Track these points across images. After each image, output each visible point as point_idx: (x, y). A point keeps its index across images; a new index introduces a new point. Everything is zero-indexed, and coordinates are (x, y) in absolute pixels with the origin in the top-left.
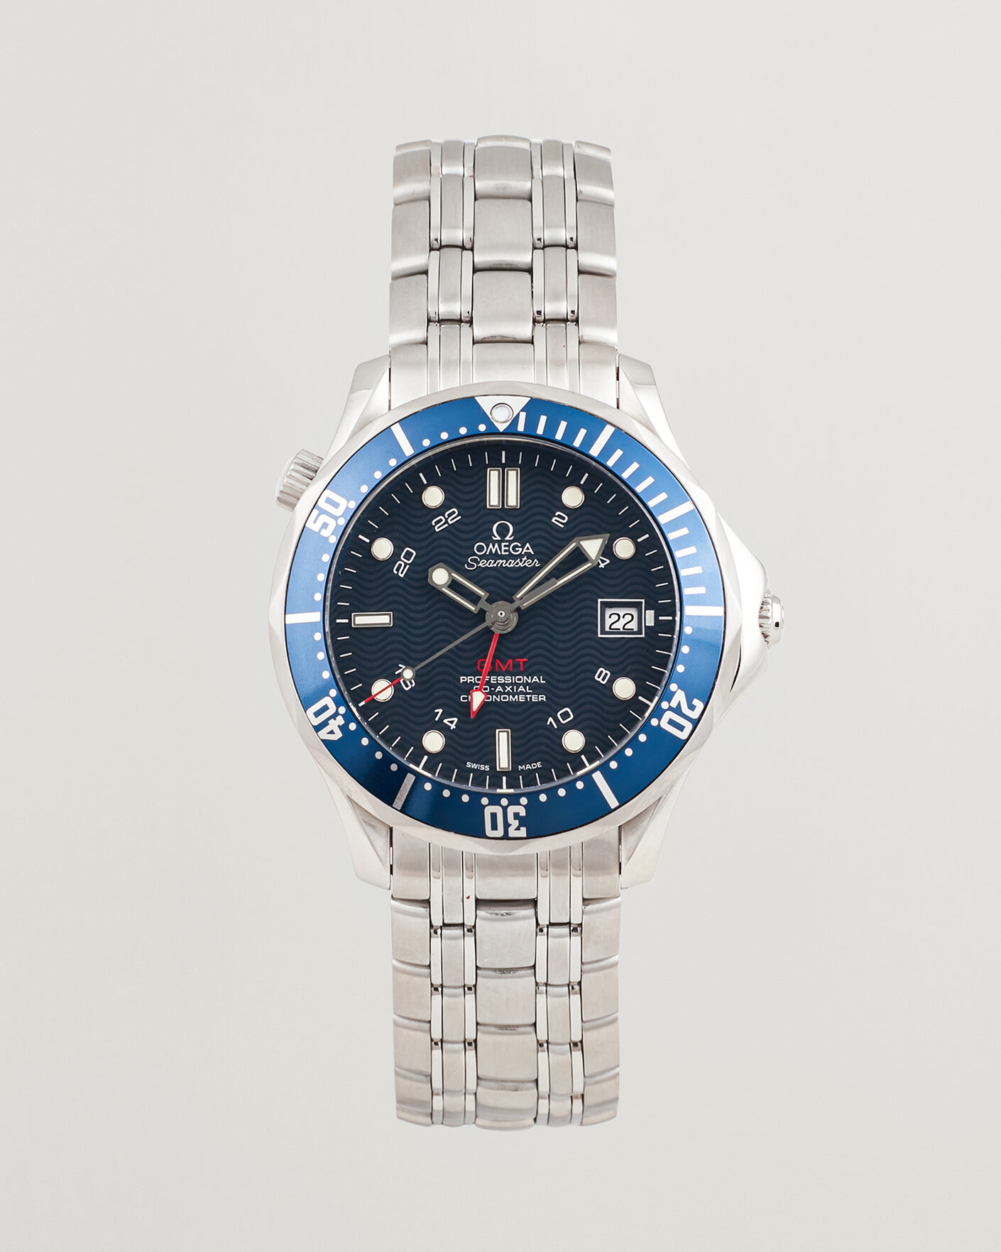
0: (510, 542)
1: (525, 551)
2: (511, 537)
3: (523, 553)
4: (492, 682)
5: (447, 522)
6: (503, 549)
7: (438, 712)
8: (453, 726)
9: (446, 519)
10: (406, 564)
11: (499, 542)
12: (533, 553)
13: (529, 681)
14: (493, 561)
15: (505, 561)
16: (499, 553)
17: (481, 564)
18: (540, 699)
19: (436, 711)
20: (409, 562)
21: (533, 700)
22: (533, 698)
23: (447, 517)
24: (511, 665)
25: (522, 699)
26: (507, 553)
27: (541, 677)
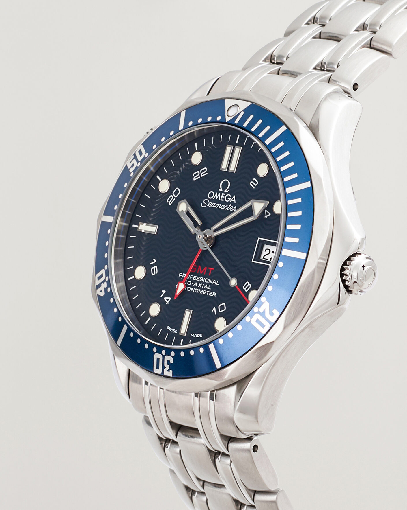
0: (226, 193)
1: (232, 200)
2: (227, 190)
3: (230, 202)
4: (193, 279)
5: (200, 175)
6: (222, 197)
7: (163, 292)
8: (167, 303)
9: (200, 173)
10: (174, 197)
11: (221, 192)
12: (235, 202)
13: (211, 283)
14: (215, 204)
15: (220, 205)
16: (219, 200)
17: (209, 205)
18: (213, 295)
19: (162, 291)
20: (176, 197)
21: (210, 295)
22: (210, 293)
23: (201, 172)
24: (205, 271)
25: (204, 292)
26: (223, 200)
27: (218, 281)
